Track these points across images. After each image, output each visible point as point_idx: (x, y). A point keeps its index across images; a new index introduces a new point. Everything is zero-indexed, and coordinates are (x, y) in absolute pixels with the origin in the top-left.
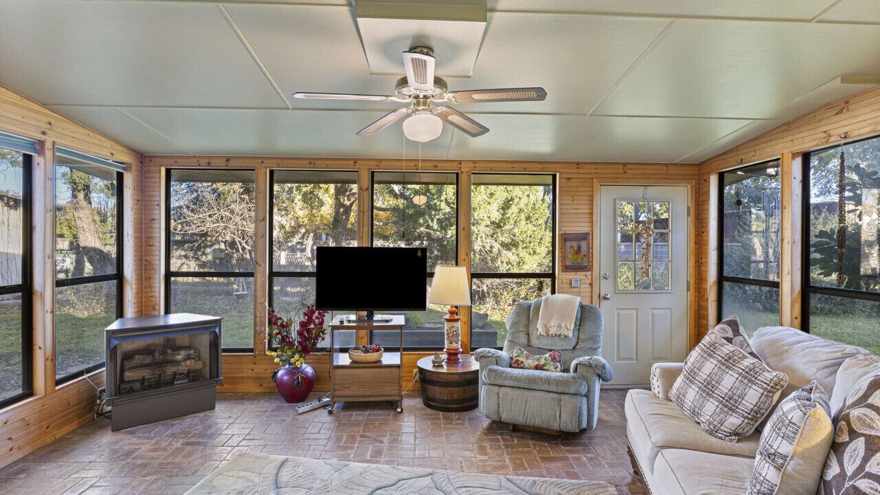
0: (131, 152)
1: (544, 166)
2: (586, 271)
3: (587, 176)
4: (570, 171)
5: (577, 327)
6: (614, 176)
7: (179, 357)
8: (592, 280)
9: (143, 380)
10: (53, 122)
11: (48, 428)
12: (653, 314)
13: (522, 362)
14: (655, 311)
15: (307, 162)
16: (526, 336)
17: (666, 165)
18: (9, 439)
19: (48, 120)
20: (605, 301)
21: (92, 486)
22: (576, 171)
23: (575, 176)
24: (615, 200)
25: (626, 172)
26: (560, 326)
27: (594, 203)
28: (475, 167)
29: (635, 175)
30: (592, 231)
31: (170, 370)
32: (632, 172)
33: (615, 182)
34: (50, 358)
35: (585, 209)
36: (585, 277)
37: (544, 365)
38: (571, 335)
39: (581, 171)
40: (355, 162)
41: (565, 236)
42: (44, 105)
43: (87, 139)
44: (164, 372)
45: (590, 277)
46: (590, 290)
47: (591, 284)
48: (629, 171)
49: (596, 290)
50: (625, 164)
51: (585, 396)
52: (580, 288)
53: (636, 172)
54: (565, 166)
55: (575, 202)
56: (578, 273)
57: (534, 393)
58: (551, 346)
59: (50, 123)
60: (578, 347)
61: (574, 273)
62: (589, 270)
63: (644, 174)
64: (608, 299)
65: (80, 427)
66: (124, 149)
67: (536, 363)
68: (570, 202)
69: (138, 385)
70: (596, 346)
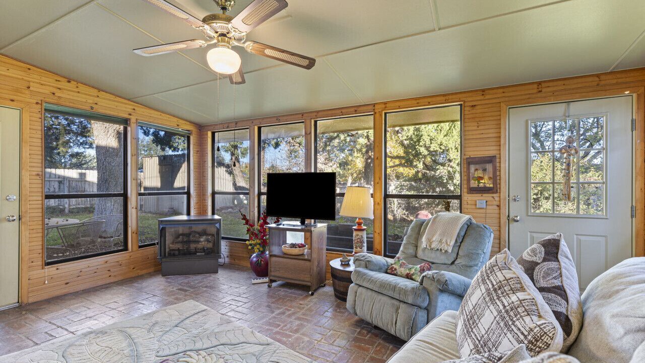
0: (192, 124)
1: (447, 98)
2: (493, 193)
3: (495, 101)
4: (475, 98)
5: (459, 244)
6: (528, 96)
7: (202, 240)
8: (500, 201)
9: (179, 250)
10: (136, 108)
11: (134, 268)
12: (579, 241)
13: (396, 269)
14: (582, 238)
15: (276, 119)
16: (415, 248)
17: (598, 76)
18: (109, 271)
19: (133, 107)
20: (515, 224)
21: (115, 302)
22: (482, 97)
23: (479, 103)
24: (527, 121)
25: (540, 91)
26: (440, 241)
27: (502, 127)
28: (386, 107)
29: (553, 92)
30: (500, 154)
31: (193, 246)
32: (549, 89)
33: (528, 103)
34: (135, 232)
35: (492, 133)
36: (492, 199)
37: (413, 275)
38: (450, 251)
39: (487, 97)
40: (303, 115)
41: (470, 160)
42: (129, 100)
43: (160, 117)
44: (189, 247)
45: (497, 199)
46: (497, 211)
47: (499, 206)
48: (544, 90)
49: (505, 212)
50: (539, 83)
51: (426, 309)
52: (486, 209)
53: (555, 89)
54: (468, 95)
55: (479, 128)
56: (484, 195)
57: (380, 297)
58: (433, 259)
59: (134, 109)
60: (456, 262)
61: (480, 195)
62: (496, 192)
63: (565, 90)
64: (518, 221)
65: (155, 272)
66: (188, 123)
67: (408, 272)
68: (475, 128)
69: (177, 253)
70: (472, 263)
